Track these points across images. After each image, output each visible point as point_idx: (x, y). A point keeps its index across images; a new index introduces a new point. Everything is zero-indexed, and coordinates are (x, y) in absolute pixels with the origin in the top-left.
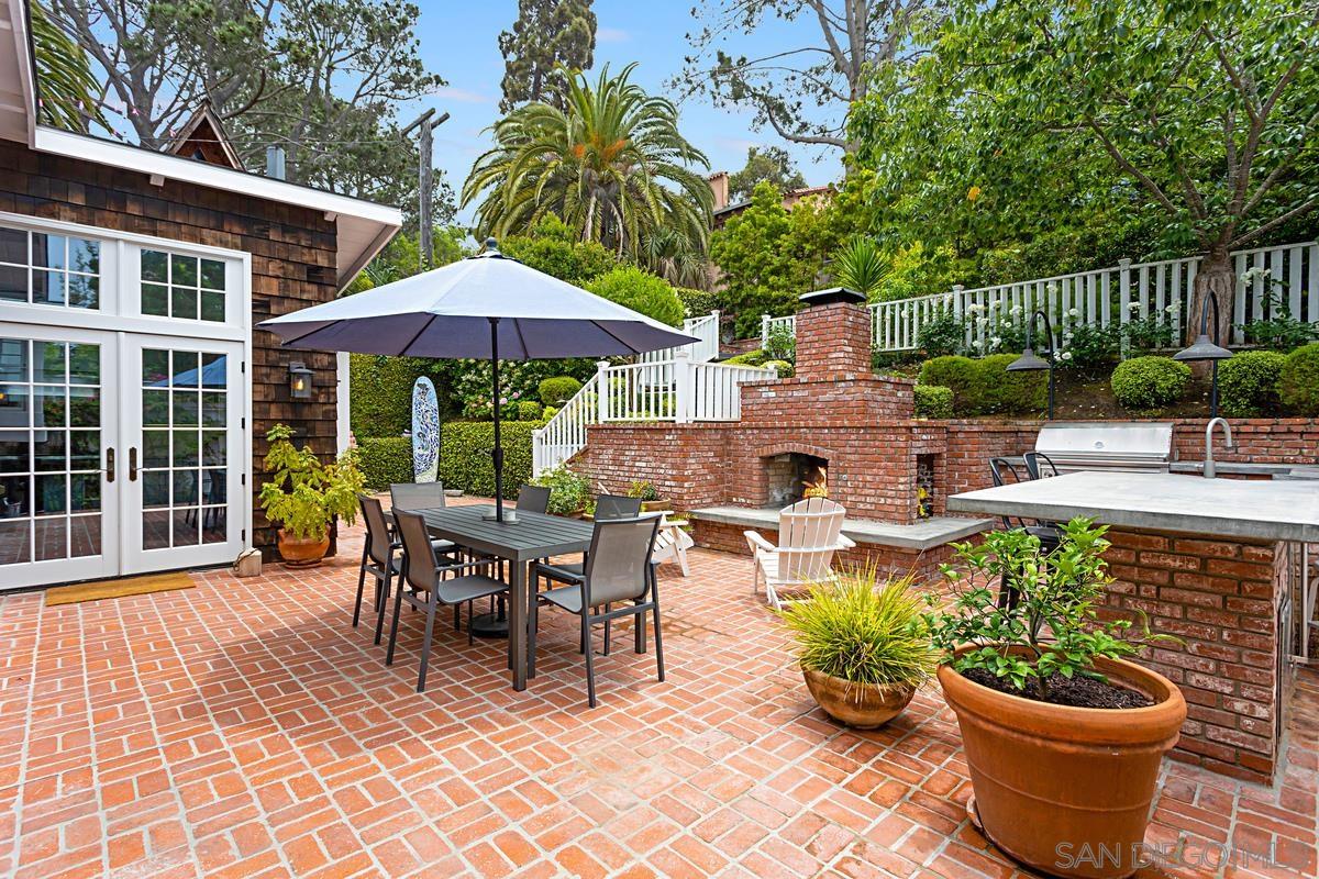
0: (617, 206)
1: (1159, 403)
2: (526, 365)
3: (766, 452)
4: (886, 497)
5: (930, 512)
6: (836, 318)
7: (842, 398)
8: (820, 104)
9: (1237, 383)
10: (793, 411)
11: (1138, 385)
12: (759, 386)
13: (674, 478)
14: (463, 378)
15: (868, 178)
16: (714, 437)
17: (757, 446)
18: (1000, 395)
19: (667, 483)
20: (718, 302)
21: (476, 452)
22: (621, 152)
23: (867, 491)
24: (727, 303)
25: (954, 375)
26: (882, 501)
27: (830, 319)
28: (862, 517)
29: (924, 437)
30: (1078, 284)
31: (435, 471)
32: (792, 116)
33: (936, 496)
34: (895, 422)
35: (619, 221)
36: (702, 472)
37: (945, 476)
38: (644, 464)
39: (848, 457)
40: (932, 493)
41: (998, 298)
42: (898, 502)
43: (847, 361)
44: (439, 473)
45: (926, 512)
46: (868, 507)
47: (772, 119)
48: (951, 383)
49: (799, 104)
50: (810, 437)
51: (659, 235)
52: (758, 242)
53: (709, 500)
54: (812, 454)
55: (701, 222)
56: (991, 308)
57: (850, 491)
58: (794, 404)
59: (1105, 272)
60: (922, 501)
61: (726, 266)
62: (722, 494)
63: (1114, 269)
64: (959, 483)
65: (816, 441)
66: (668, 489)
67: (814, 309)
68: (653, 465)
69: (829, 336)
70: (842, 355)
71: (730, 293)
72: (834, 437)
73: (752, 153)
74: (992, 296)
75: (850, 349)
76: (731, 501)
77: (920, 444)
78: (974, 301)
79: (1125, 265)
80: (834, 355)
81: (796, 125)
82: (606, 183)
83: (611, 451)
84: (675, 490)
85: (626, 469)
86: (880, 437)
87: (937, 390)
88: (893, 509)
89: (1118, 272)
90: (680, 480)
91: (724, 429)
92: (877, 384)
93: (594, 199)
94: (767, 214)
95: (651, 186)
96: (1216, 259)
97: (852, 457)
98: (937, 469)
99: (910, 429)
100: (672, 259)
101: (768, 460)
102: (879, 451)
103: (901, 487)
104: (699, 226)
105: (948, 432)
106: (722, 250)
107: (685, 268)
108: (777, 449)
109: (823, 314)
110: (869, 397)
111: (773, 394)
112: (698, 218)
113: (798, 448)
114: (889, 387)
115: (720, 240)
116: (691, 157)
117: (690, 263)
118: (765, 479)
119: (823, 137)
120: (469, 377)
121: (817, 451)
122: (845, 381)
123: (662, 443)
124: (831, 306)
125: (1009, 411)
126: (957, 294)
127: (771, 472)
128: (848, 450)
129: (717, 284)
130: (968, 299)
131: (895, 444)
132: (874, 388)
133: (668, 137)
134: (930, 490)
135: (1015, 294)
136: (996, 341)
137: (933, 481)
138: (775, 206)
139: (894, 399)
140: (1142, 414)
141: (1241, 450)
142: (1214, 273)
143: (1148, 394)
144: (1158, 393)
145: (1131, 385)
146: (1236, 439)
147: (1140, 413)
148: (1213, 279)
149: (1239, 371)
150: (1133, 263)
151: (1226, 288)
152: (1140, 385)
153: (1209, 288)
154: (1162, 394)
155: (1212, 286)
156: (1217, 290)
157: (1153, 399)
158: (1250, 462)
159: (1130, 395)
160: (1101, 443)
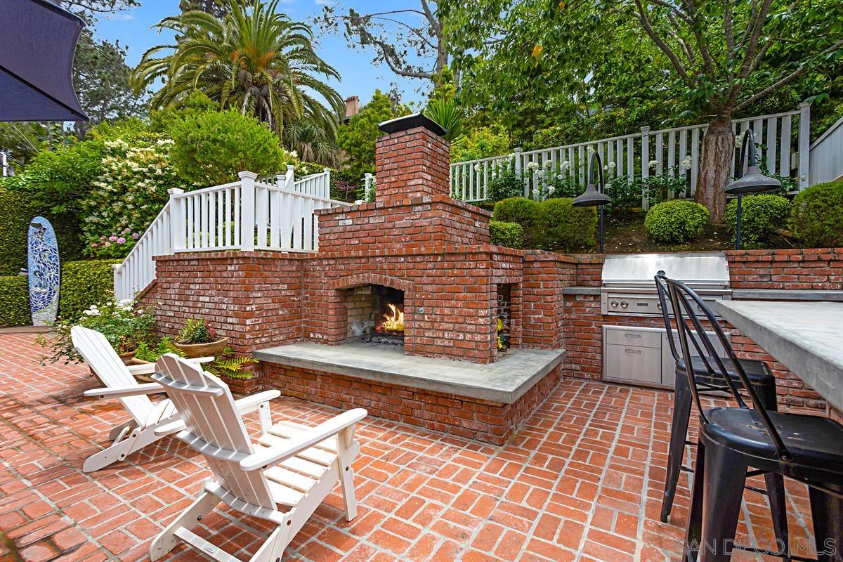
0: (268, 101)
1: (686, 239)
2: (144, 207)
3: (342, 284)
4: (465, 332)
5: (507, 343)
6: (415, 143)
7: (418, 223)
8: (419, 55)
9: (750, 222)
10: (369, 239)
11: (671, 224)
12: (336, 214)
13: (236, 315)
14: (87, 220)
15: (449, 89)
16: (288, 268)
17: (334, 278)
18: (559, 232)
19: (230, 320)
20: (343, 177)
21: (90, 288)
22: (271, 61)
23: (444, 326)
24: (351, 178)
25: (522, 214)
26: (461, 336)
27: (409, 144)
28: (440, 354)
29: (504, 265)
30: (610, 147)
31: (55, 308)
32: (401, 60)
33: (513, 327)
34: (475, 248)
35: (269, 112)
36: (272, 306)
37: (521, 307)
38: (207, 299)
39: (425, 287)
40: (509, 324)
41: (549, 158)
42: (478, 338)
43: (426, 189)
44: (59, 310)
45: (503, 344)
46: (446, 343)
47: (387, 59)
48: (519, 220)
49: (405, 52)
50: (385, 266)
51: (300, 125)
52: (372, 134)
53: (282, 338)
54: (388, 284)
55: (334, 121)
56: (544, 166)
57: (428, 325)
58: (370, 232)
59: (630, 138)
60: (499, 332)
61: (349, 151)
62: (299, 329)
63: (637, 135)
64: (534, 313)
65: (392, 271)
66: (230, 327)
67: (393, 135)
68: (216, 299)
69: (408, 163)
70: (420, 181)
71: (352, 171)
72: (411, 266)
73: (378, 92)
74: (545, 157)
75: (429, 177)
76: (309, 337)
77: (500, 272)
78: (531, 160)
79: (645, 131)
80: (413, 183)
81: (404, 66)
82: (260, 84)
83: (177, 285)
84: (237, 328)
85: (191, 304)
86: (459, 265)
87: (509, 225)
88: (473, 345)
89: (640, 138)
90: (242, 316)
91: (300, 261)
92: (454, 210)
93: (249, 94)
94: (380, 115)
95: (295, 90)
96: (722, 121)
97: (430, 288)
98: (514, 300)
99: (490, 255)
100: (310, 144)
101: (346, 293)
102: (458, 280)
103: (481, 321)
104: (332, 124)
105: (524, 262)
106: (347, 138)
107: (320, 152)
108: (352, 281)
109: (402, 140)
110: (447, 223)
111: (350, 222)
112: (332, 118)
113: (373, 278)
114: (467, 215)
115: (345, 131)
116: (328, 73)
117: (324, 148)
118: (342, 314)
119: (421, 75)
120: (91, 218)
121: (392, 282)
122: (422, 204)
123: (224, 274)
124: (410, 131)
125: (565, 248)
126: (517, 155)
127: (350, 305)
128: (425, 279)
129: (343, 164)
130: (526, 159)
131: (475, 272)
132: (453, 214)
133: (307, 54)
134: (506, 321)
135: (562, 154)
136: (552, 189)
137: (509, 311)
138: (385, 109)
139: (472, 229)
140: (672, 249)
141: (774, 278)
142: (720, 133)
143: (679, 232)
144: (686, 231)
145: (665, 224)
146: (770, 268)
147: (670, 248)
148: (720, 137)
149: (753, 211)
150: (651, 130)
151: (729, 145)
152: (673, 223)
153: (717, 145)
154: (690, 231)
155: (719, 144)
156: (723, 147)
157: (682, 236)
158: (783, 288)
159: (664, 232)
160: (663, 271)
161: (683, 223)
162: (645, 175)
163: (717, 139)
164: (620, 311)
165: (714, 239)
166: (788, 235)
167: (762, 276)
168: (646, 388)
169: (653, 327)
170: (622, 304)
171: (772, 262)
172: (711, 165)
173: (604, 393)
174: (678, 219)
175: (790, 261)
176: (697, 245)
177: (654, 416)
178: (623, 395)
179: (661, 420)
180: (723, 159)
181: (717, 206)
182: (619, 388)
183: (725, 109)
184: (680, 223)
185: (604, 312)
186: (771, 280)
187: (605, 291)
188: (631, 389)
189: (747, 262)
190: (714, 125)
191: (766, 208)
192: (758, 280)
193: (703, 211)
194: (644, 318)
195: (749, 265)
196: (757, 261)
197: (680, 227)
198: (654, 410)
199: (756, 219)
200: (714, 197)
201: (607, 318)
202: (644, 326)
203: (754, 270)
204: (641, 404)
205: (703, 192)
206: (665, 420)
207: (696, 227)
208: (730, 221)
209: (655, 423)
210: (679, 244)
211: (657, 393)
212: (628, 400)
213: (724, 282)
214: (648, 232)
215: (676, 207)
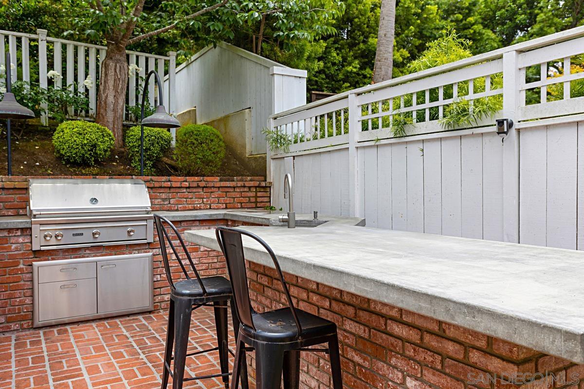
1: (96, 162)
11: (83, 145)
59: (24, 37)
63: (33, 36)
79: (42, 35)
89: (36, 41)
140: (83, 171)
141: (172, 201)
142: (118, 61)
143: (90, 154)
144: (97, 154)
145: (77, 145)
146: (169, 193)
147: (81, 171)
148: (118, 65)
149: (149, 140)
150: (48, 35)
151: (125, 75)
152: (85, 145)
153: (116, 72)
154: (100, 154)
155: (118, 70)
156: (120, 74)
157: (93, 159)
158: (177, 210)
159: (76, 153)
160: (95, 199)
161: (95, 146)
162: (44, 84)
163: (116, 66)
164: (52, 244)
165: (117, 162)
166: (168, 162)
167: (164, 200)
168: (82, 322)
169: (88, 257)
170: (56, 236)
171: (170, 188)
172: (111, 90)
173: (43, 342)
174: (90, 141)
175: (182, 187)
176: (105, 169)
177: (106, 348)
178: (64, 336)
179: (115, 349)
180: (120, 86)
181: (116, 130)
182: (55, 330)
183: (122, 40)
184: (92, 146)
185: (36, 247)
186: (170, 203)
187: (36, 223)
188: (68, 327)
189: (154, 187)
190: (112, 51)
191: (158, 139)
192: (162, 203)
193: (110, 136)
194: (80, 249)
195: (155, 190)
196: (161, 187)
197: (92, 150)
198: (103, 342)
199: (152, 148)
200: (114, 122)
201: (40, 254)
202: (80, 257)
203: (158, 194)
204: (88, 340)
205: (104, 114)
206: (118, 348)
207: (106, 151)
208: (131, 147)
209: (112, 354)
210: (89, 166)
211: (94, 325)
212: (72, 340)
213: (146, 207)
214: (58, 152)
215: (88, 129)
